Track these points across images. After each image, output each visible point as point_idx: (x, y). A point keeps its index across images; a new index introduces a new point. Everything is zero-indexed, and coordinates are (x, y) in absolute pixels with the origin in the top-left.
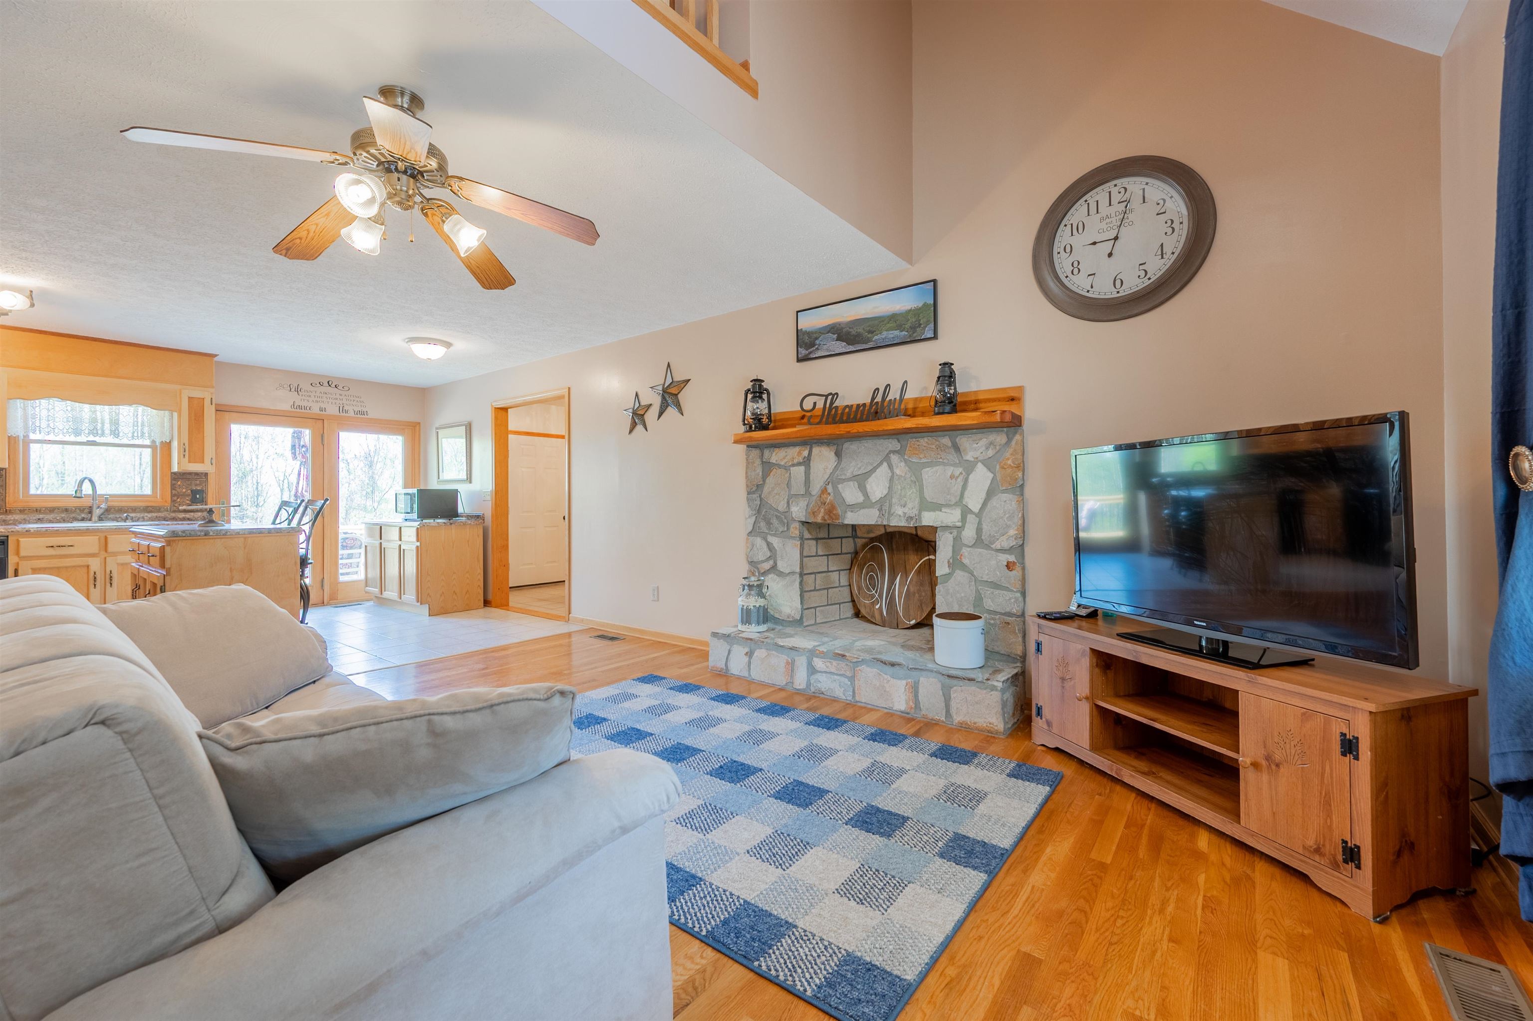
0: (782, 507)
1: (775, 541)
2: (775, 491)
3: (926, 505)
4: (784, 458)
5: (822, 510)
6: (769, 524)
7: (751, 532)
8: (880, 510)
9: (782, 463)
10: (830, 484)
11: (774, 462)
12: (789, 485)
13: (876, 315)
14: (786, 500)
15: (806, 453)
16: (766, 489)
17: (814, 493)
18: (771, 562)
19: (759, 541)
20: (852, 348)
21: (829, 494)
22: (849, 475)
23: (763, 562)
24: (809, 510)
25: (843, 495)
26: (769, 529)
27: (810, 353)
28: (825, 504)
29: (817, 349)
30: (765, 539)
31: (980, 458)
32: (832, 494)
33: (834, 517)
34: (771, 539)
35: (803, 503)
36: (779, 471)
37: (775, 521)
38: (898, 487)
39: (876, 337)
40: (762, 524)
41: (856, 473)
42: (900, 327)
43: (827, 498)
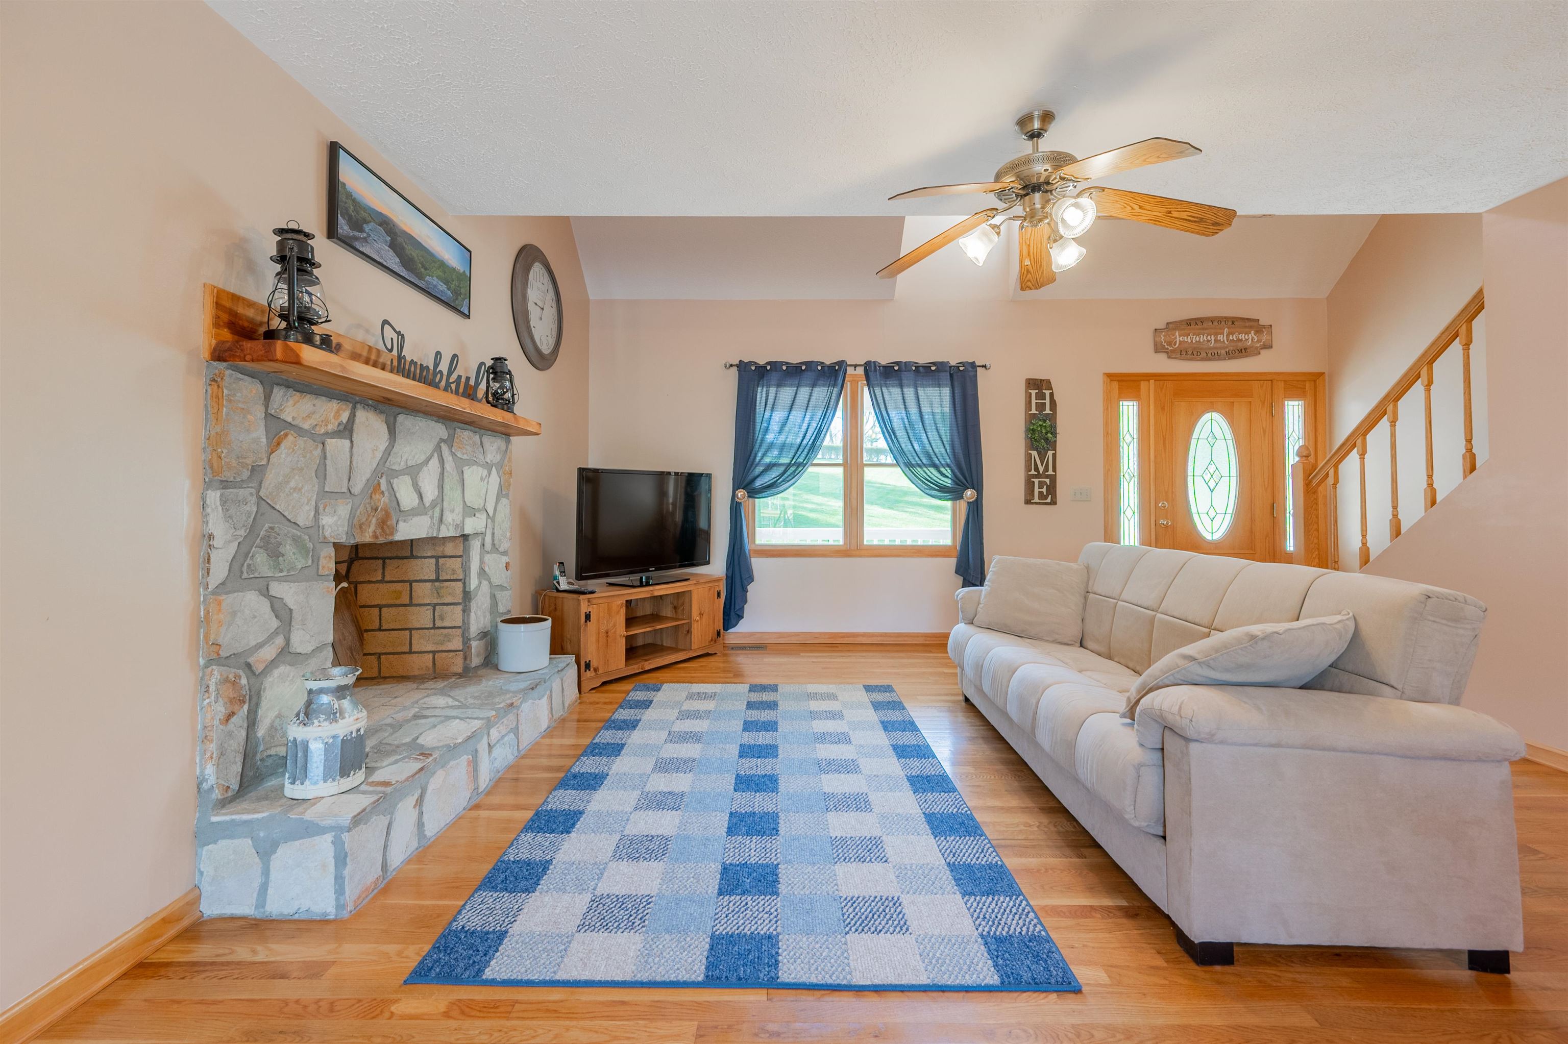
0: (304, 517)
1: (287, 592)
2: (292, 484)
3: (470, 511)
4: (309, 416)
5: (374, 521)
6: (275, 554)
7: (223, 584)
8: (432, 518)
9: (306, 426)
10: (384, 477)
11: (289, 419)
12: (321, 473)
13: (430, 249)
14: (313, 503)
15: (345, 417)
16: (271, 479)
17: (356, 490)
18: (280, 641)
19: (252, 601)
20: (404, 273)
21: (383, 493)
22: (403, 465)
23: (260, 646)
24: (356, 521)
25: (397, 495)
26: (277, 567)
27: (356, 239)
28: (376, 510)
29: (365, 240)
30: (265, 593)
31: (494, 462)
32: (386, 494)
33: (388, 531)
34: (276, 589)
35: (344, 510)
36: (301, 441)
37: (289, 549)
38: (447, 487)
39: (428, 278)
40: (261, 558)
41: (410, 464)
42: (447, 282)
43: (379, 500)
